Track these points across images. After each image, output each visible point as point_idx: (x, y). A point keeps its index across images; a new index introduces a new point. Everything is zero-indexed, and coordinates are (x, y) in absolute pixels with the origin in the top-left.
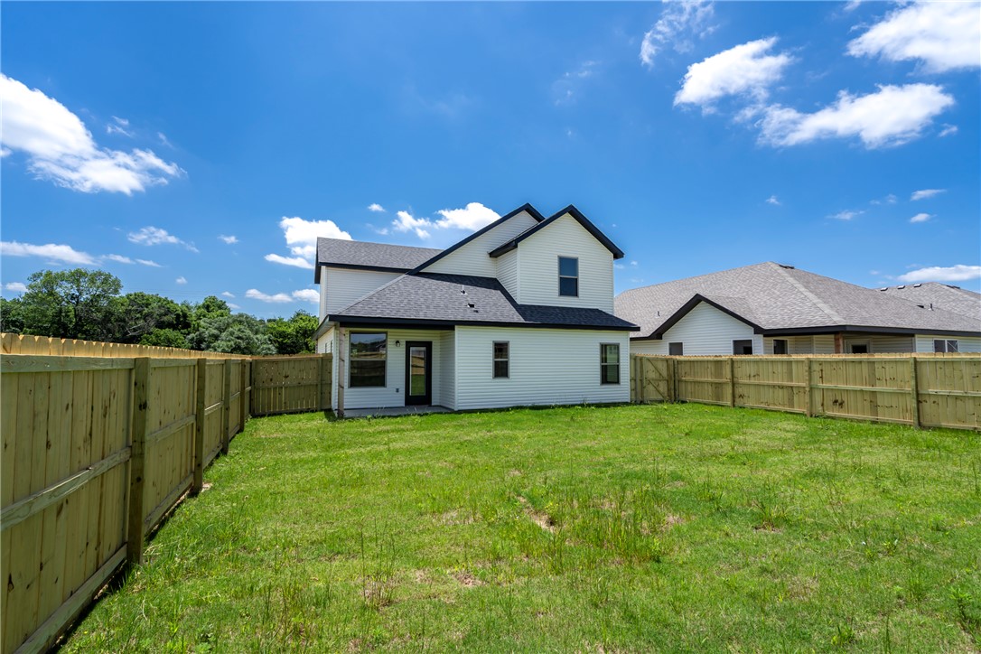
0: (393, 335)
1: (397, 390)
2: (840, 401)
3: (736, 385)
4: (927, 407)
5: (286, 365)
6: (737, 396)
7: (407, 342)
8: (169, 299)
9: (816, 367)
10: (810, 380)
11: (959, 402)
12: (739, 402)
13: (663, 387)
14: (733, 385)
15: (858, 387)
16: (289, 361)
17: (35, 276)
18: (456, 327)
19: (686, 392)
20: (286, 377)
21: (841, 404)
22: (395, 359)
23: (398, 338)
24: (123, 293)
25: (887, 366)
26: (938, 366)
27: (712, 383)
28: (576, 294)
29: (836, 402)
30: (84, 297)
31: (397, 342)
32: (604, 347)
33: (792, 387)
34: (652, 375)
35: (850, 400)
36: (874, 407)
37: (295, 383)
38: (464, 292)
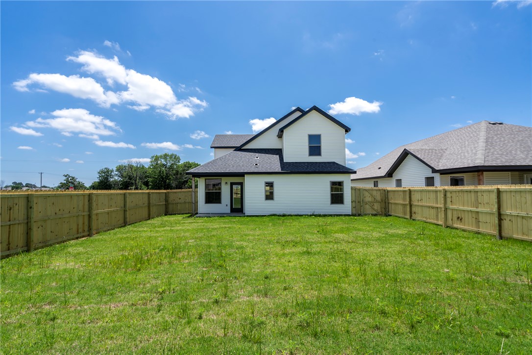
0: (224, 180)
1: (227, 205)
2: (460, 218)
3: (413, 206)
4: (506, 224)
5: (179, 194)
6: (413, 213)
7: (231, 183)
8: (199, 164)
9: (449, 195)
10: (445, 203)
11: (524, 220)
12: (414, 216)
13: (377, 206)
14: (411, 206)
15: (470, 209)
16: (181, 192)
17: (152, 157)
18: (245, 175)
19: (392, 209)
20: (180, 199)
21: (461, 220)
22: (225, 191)
23: (226, 181)
24: (182, 162)
25: (485, 194)
26: (512, 194)
27: (402, 204)
28: (319, 154)
29: (458, 218)
30: (169, 164)
31: (226, 183)
32: (333, 184)
33: (437, 208)
34: (368, 199)
35: (466, 217)
36: (478, 222)
37: (183, 201)
38: (257, 157)
